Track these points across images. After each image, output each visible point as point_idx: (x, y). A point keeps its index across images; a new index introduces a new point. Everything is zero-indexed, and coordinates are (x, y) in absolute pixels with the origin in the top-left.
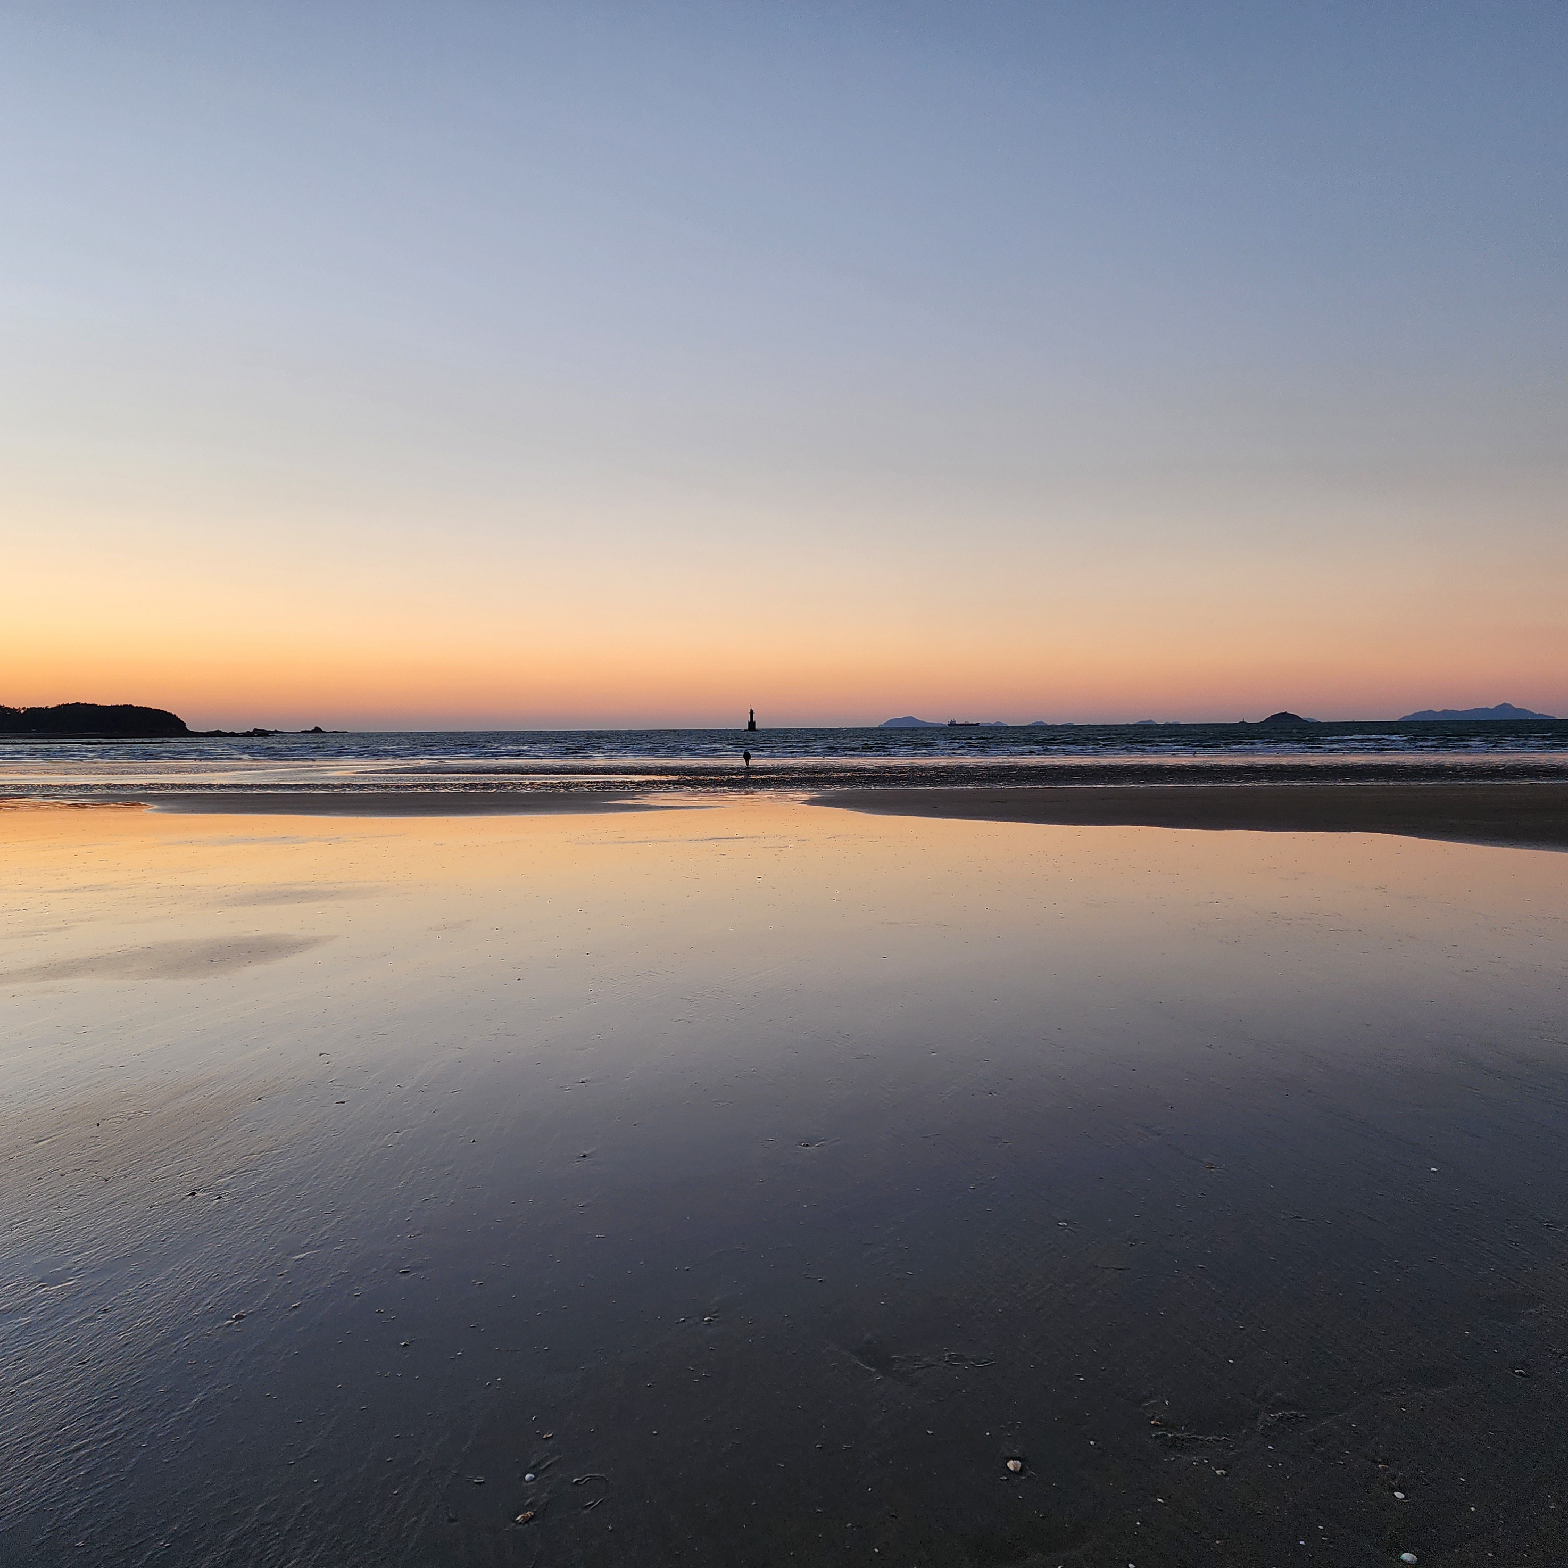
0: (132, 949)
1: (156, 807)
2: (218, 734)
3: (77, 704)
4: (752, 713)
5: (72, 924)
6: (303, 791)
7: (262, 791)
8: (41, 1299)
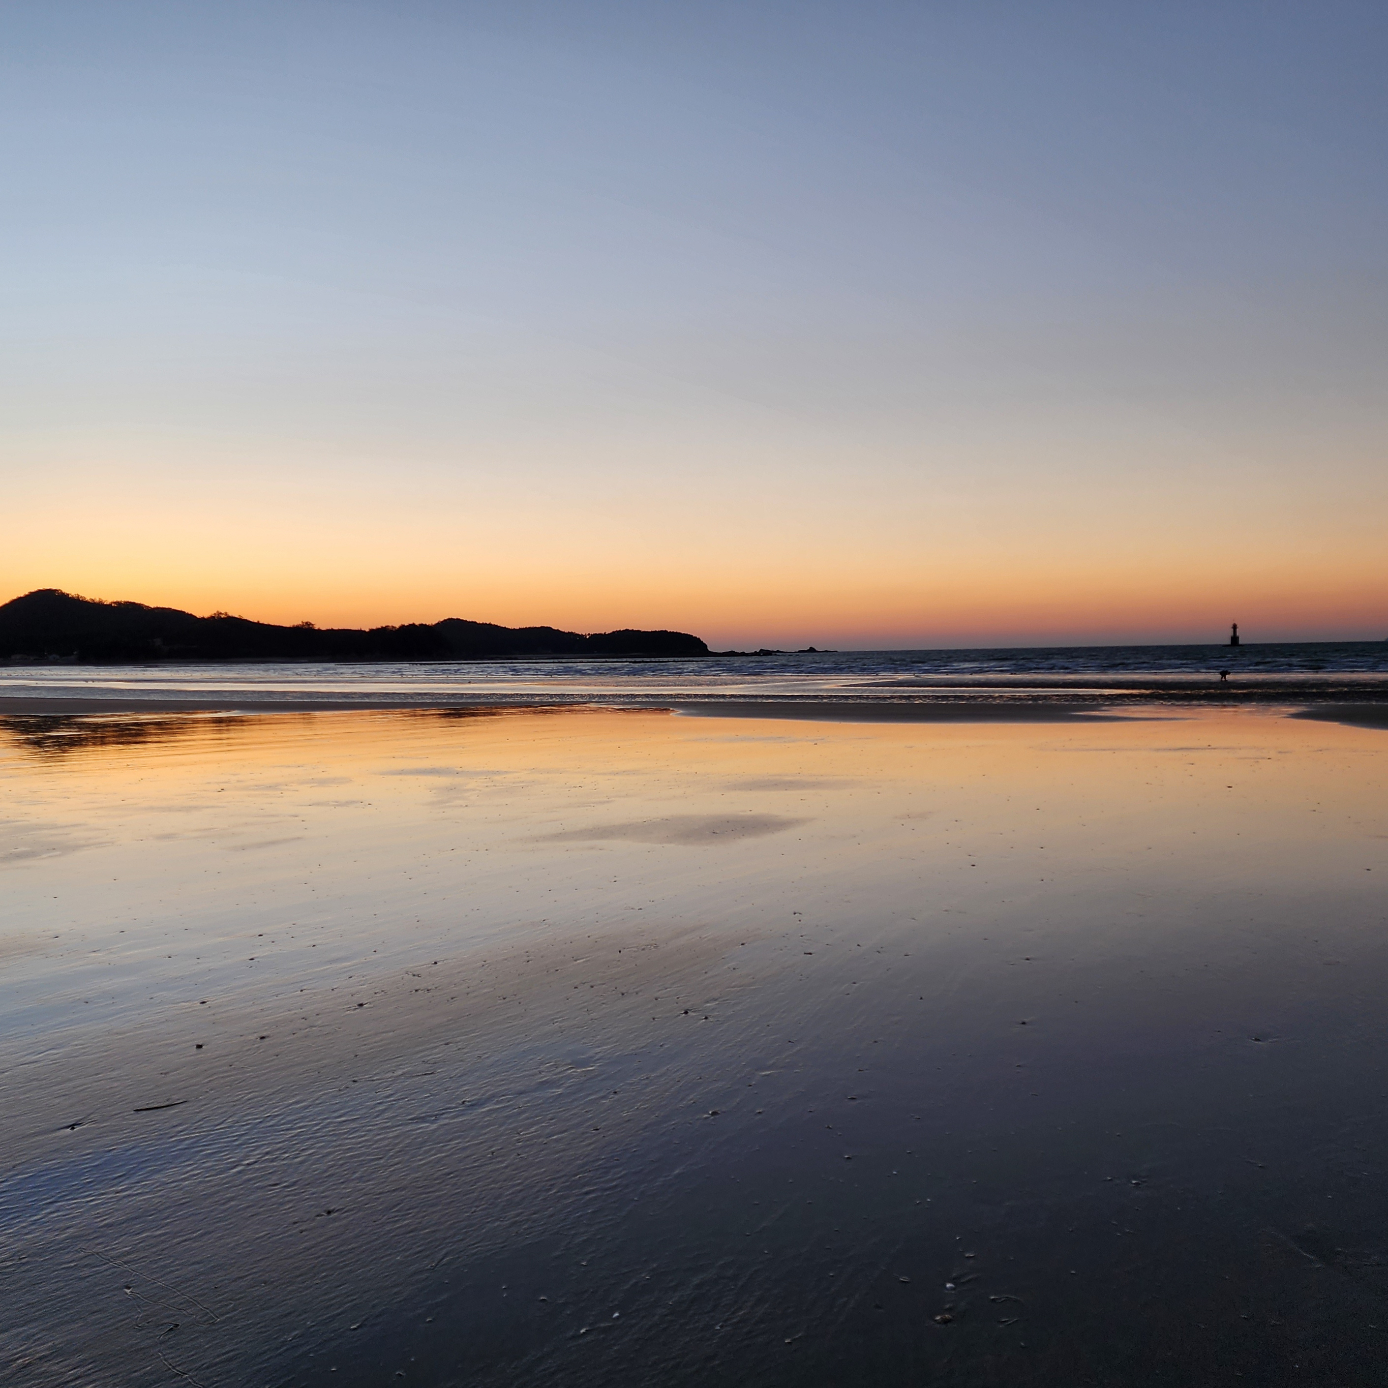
0: (655, 820)
1: (681, 712)
2: (732, 654)
3: (627, 630)
4: (1235, 627)
5: (613, 799)
6: (798, 701)
7: (764, 701)
8: (569, 1077)
